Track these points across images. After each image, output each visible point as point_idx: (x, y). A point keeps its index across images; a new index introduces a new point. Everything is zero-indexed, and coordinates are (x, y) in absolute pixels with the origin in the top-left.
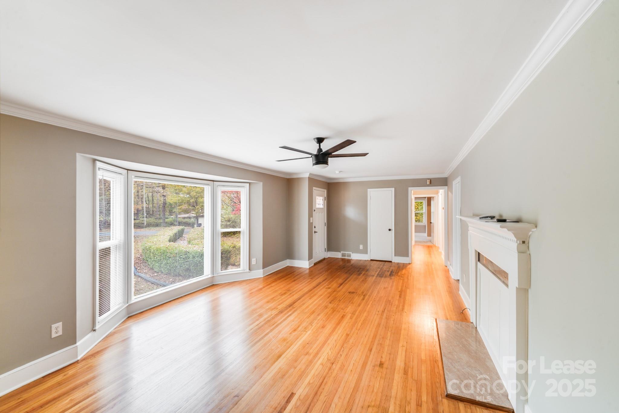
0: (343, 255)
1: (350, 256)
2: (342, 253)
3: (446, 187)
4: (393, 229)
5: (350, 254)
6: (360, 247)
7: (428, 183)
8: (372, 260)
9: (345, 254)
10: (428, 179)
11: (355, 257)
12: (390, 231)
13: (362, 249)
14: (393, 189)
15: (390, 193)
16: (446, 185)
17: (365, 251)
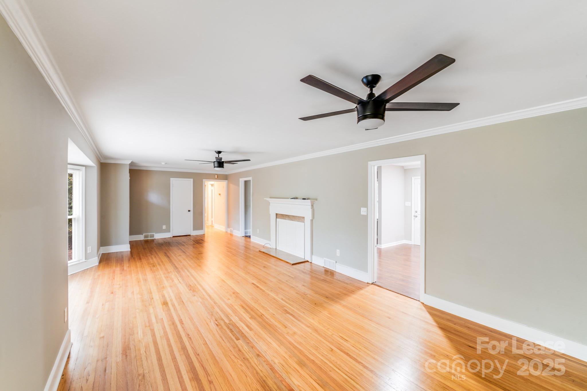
0: (145, 237)
1: (153, 236)
2: (145, 235)
3: (227, 181)
4: (192, 209)
5: (154, 235)
6: (163, 227)
7: (216, 177)
8: (173, 237)
9: (148, 235)
10: (216, 174)
11: (158, 236)
12: (188, 212)
13: (165, 228)
14: (192, 180)
15: (189, 183)
16: (226, 179)
17: (168, 230)
